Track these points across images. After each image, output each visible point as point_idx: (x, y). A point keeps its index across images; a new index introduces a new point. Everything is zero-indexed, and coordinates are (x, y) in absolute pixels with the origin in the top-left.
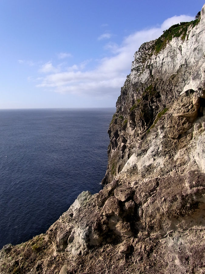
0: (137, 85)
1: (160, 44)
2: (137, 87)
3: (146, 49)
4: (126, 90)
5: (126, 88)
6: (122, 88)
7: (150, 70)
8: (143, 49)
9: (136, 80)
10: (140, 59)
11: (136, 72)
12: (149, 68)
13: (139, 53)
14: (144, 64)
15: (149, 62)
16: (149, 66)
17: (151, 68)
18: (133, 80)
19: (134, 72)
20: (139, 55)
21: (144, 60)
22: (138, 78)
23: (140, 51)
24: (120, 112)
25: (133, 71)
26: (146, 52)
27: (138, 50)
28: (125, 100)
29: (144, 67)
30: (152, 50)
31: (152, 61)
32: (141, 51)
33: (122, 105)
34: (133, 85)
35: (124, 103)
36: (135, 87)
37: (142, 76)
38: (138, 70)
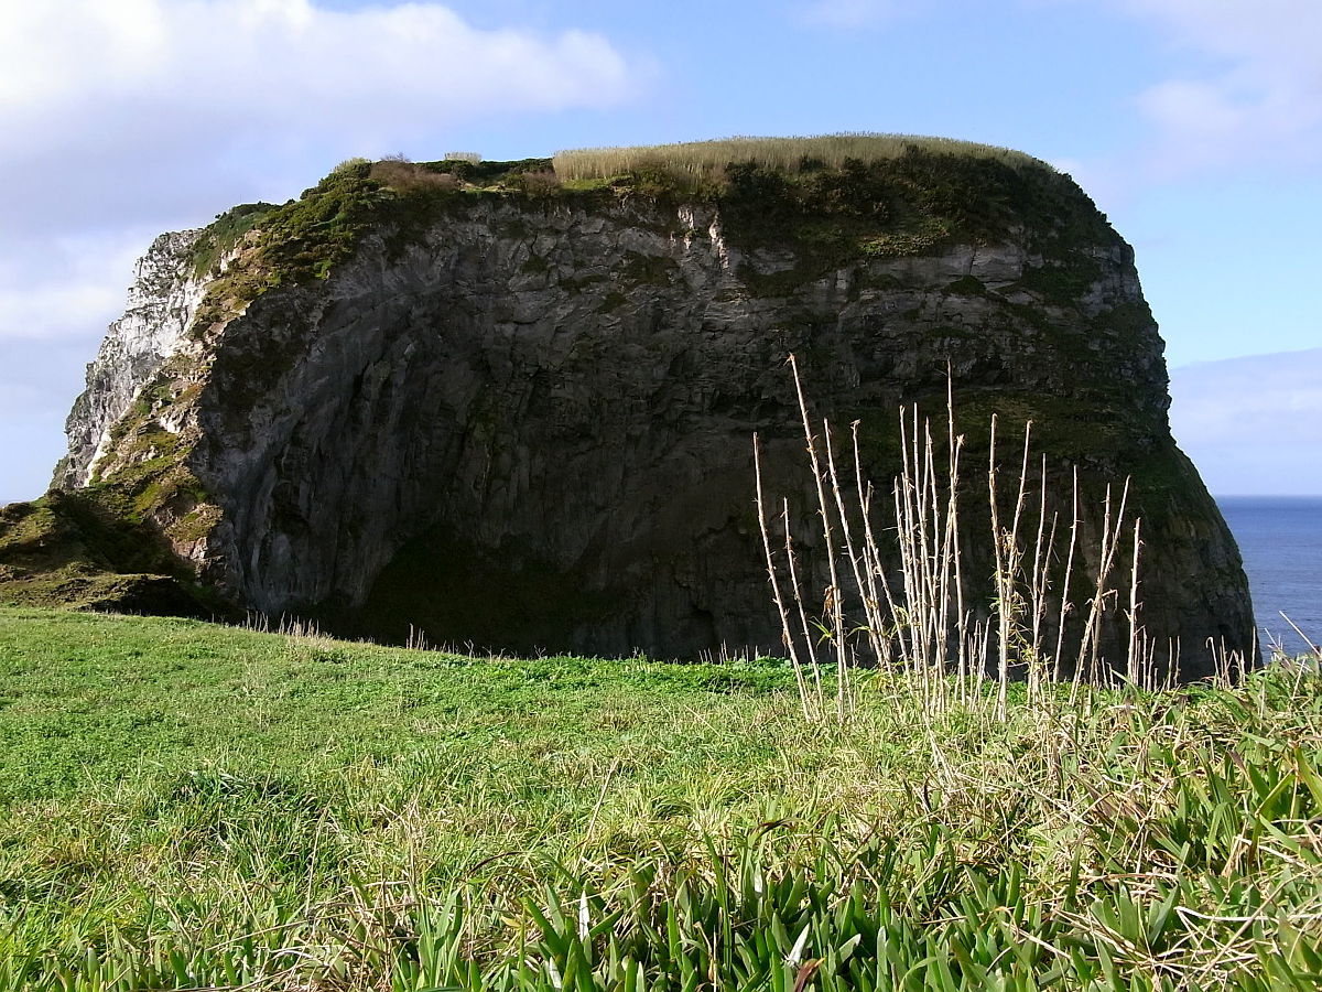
0: (145, 361)
1: (207, 252)
2: (147, 366)
3: (169, 253)
4: (107, 375)
5: (107, 366)
6: (90, 367)
7: (181, 320)
8: (160, 252)
9: (143, 347)
10: (153, 284)
11: (143, 322)
12: (178, 316)
13: (150, 263)
14: (165, 300)
15: (179, 300)
16: (179, 309)
17: (184, 317)
18: (133, 346)
19: (136, 321)
20: (149, 270)
21: (165, 290)
22: (147, 339)
23: (151, 258)
24: (84, 449)
25: (131, 316)
26: (171, 263)
27: (145, 253)
28: (104, 408)
29: (164, 309)
30: (187, 265)
31: (187, 296)
32: (156, 258)
33: (94, 426)
34: (133, 360)
35: (99, 417)
36: (141, 365)
37: (160, 336)
38: (146, 315)
